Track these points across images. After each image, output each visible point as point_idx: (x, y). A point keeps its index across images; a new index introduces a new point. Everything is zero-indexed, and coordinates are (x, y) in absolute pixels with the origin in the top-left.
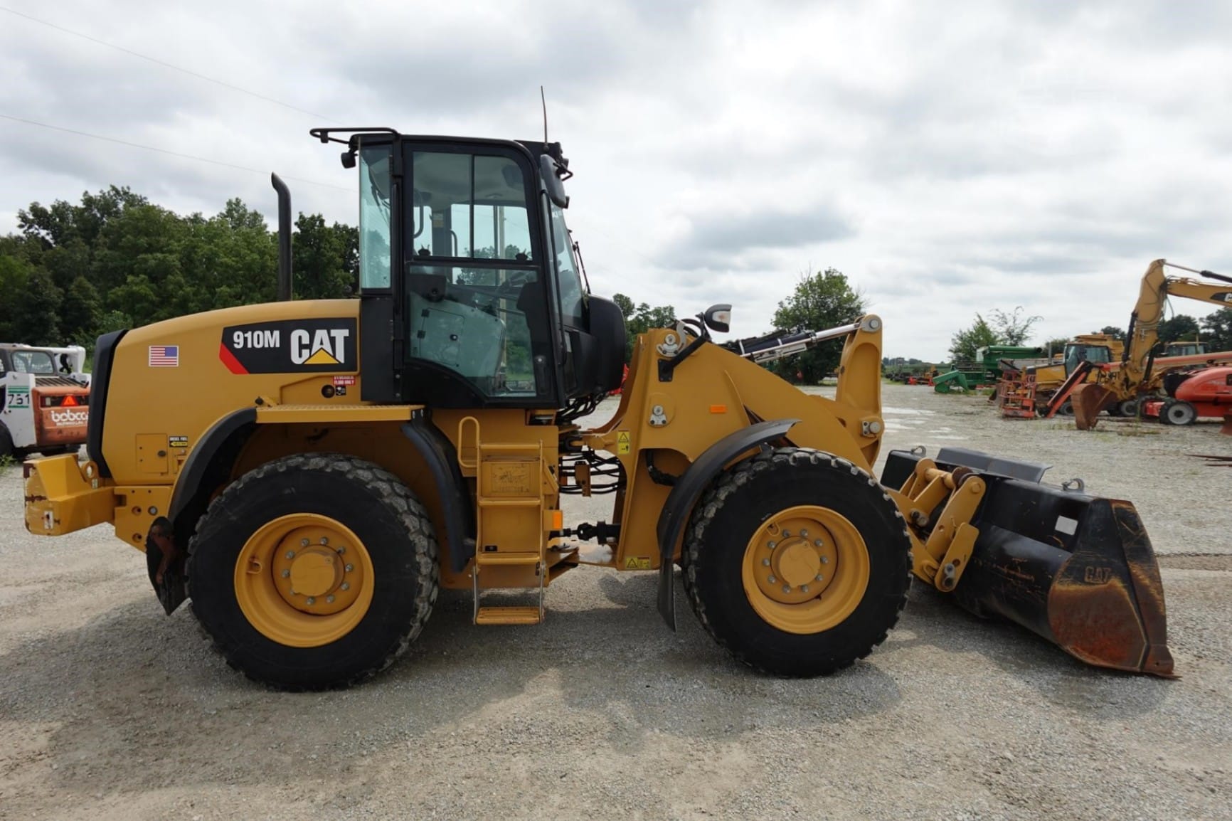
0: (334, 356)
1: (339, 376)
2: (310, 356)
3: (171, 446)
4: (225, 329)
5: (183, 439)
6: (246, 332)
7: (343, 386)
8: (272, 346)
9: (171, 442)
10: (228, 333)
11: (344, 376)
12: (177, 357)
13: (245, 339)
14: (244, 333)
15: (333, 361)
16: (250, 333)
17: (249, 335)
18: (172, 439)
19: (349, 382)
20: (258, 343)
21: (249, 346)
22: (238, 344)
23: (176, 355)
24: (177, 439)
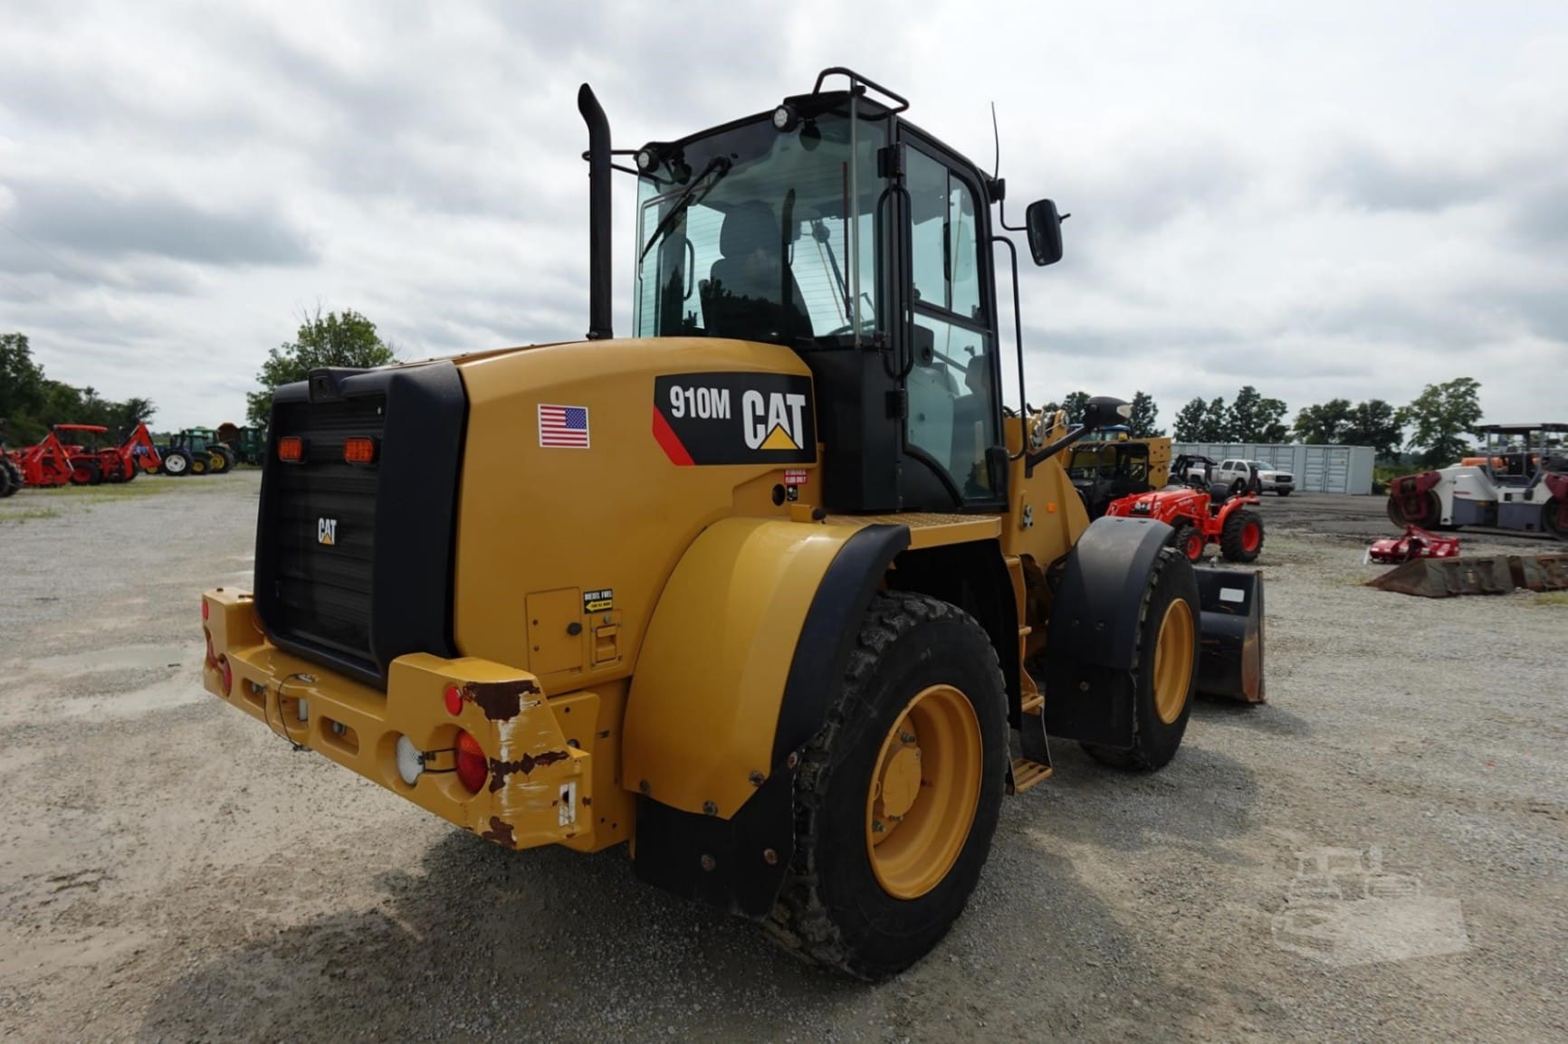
0: (792, 438)
1: (790, 469)
2: (767, 437)
3: (587, 611)
4: (658, 379)
5: (606, 594)
6: (688, 390)
7: (795, 486)
8: (721, 416)
9: (587, 602)
10: (663, 384)
11: (796, 469)
12: (587, 430)
13: (687, 400)
14: (685, 389)
15: (789, 446)
16: (692, 390)
17: (690, 393)
18: (588, 597)
19: (800, 480)
20: (704, 411)
21: (693, 414)
22: (678, 408)
23: (584, 427)
24: (596, 596)
